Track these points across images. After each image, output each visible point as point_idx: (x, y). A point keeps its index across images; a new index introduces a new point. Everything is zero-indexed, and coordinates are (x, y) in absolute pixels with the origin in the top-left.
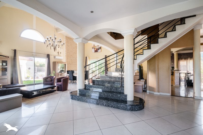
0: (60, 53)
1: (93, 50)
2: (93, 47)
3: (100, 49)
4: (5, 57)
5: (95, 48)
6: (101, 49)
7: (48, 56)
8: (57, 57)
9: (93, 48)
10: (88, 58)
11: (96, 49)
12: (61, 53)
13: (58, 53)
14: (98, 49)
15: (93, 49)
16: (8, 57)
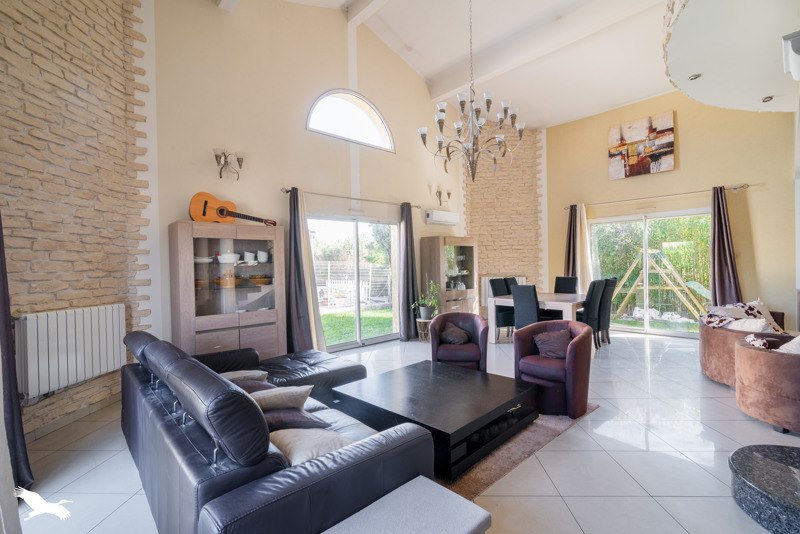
0: (444, 195)
1: (618, 167)
2: (613, 151)
3: (666, 154)
4: (263, 224)
5: (625, 156)
6: (671, 152)
7: (406, 211)
8: (437, 216)
9: (611, 156)
10: (582, 212)
11: (633, 161)
12: (449, 194)
13: (439, 194)
14: (655, 157)
15: (619, 158)
16: (275, 224)
